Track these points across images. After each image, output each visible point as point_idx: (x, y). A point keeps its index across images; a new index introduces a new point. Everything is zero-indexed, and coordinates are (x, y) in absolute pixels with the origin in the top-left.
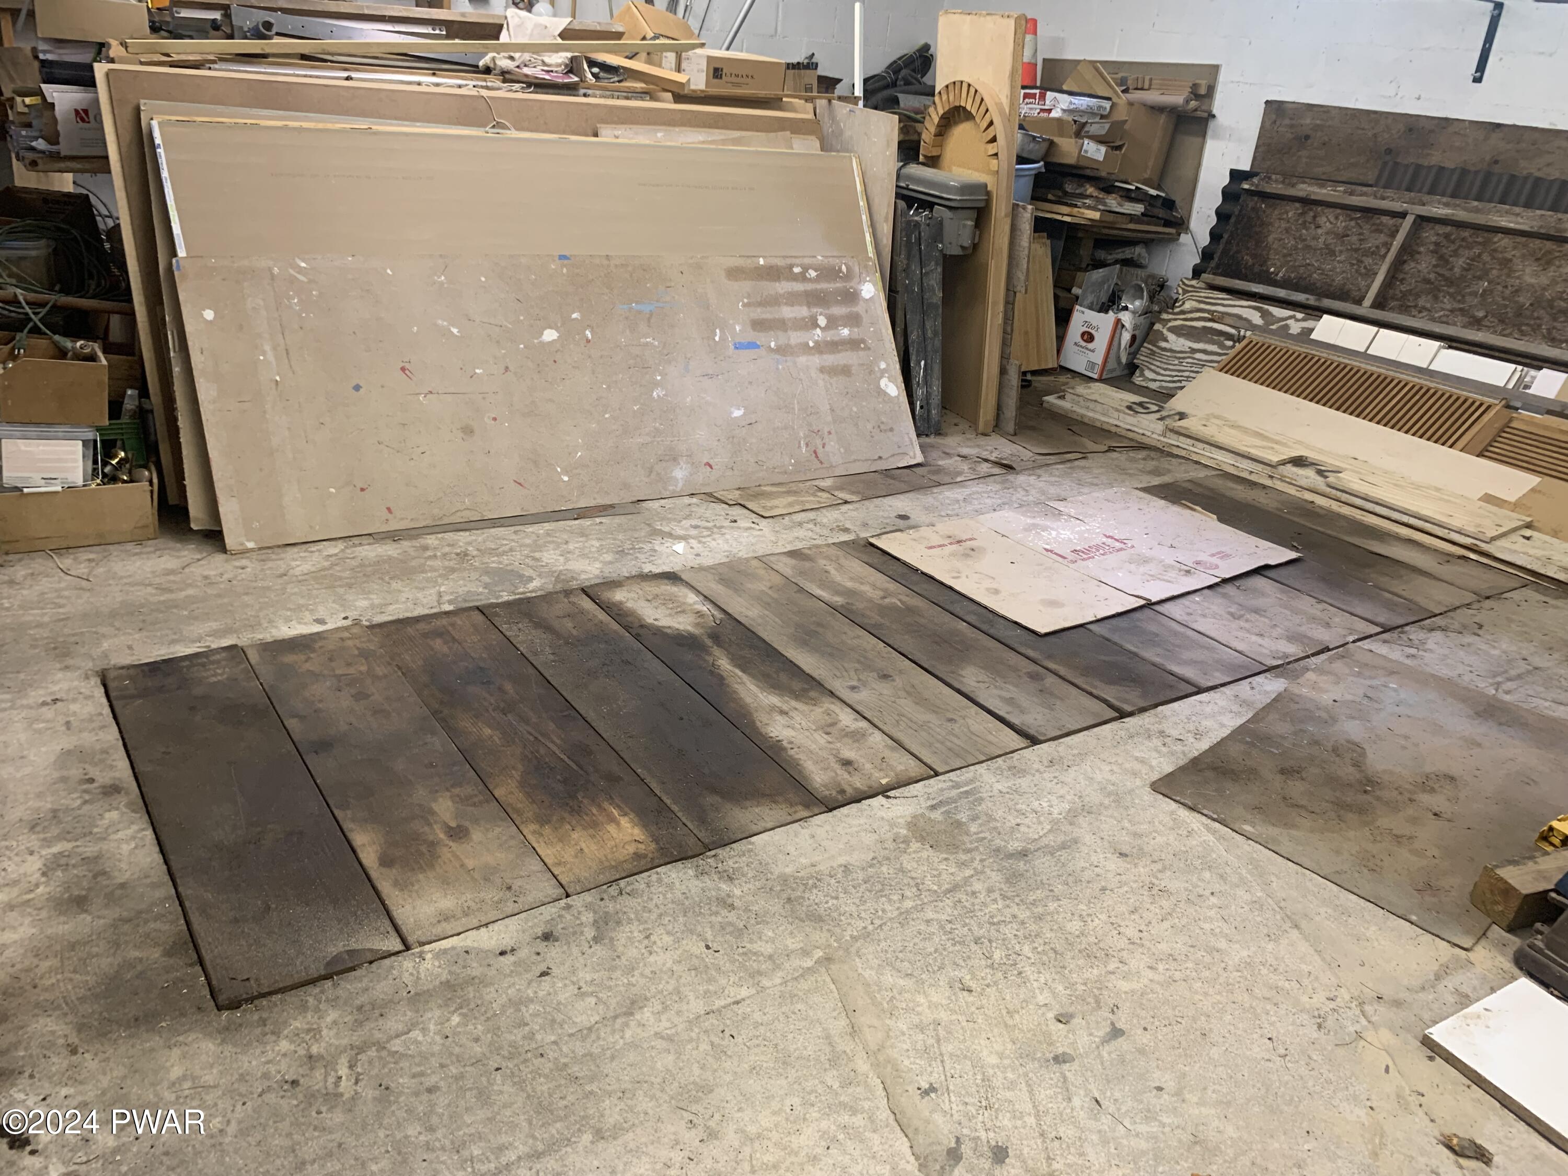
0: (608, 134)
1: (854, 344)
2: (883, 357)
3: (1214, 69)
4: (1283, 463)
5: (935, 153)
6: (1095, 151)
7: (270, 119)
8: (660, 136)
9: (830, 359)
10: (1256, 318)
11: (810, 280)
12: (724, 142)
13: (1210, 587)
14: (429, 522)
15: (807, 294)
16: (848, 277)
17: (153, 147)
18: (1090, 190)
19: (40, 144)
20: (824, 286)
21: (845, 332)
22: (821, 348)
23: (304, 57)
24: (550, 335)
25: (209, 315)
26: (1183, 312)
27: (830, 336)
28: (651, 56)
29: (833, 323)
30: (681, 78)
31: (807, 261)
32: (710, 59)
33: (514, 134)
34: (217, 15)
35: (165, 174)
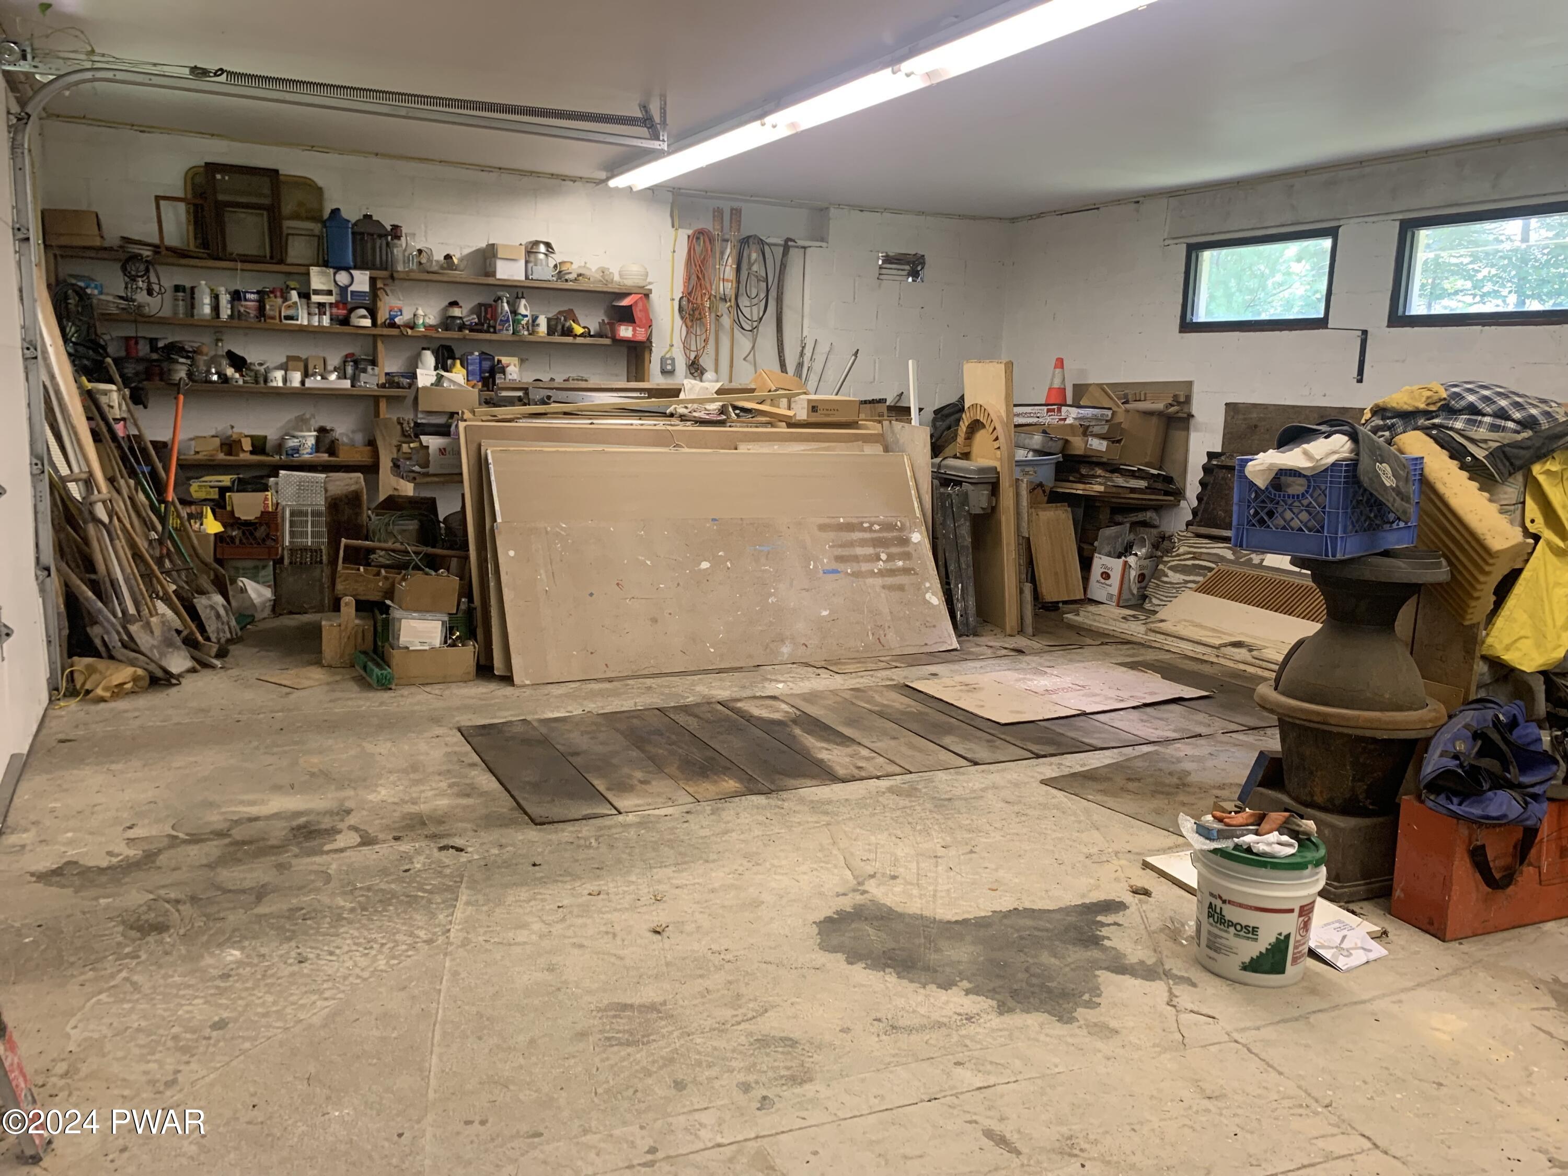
0: (743, 448)
1: (906, 571)
2: (927, 580)
3: (1190, 384)
4: (1225, 645)
5: (966, 450)
6: (1098, 445)
7: (549, 448)
8: (776, 448)
9: (889, 581)
10: (1229, 555)
11: (875, 531)
12: (817, 449)
13: (1134, 708)
14: (630, 673)
15: (873, 540)
16: (902, 529)
17: (487, 464)
18: (1099, 472)
19: (417, 468)
20: (885, 534)
21: (900, 563)
22: (882, 573)
23: (565, 413)
24: (705, 565)
25: (512, 553)
26: (1178, 555)
27: (889, 566)
28: (773, 401)
29: (891, 558)
30: (791, 413)
31: (873, 519)
32: (809, 401)
33: (686, 450)
34: (520, 394)
35: (493, 478)
